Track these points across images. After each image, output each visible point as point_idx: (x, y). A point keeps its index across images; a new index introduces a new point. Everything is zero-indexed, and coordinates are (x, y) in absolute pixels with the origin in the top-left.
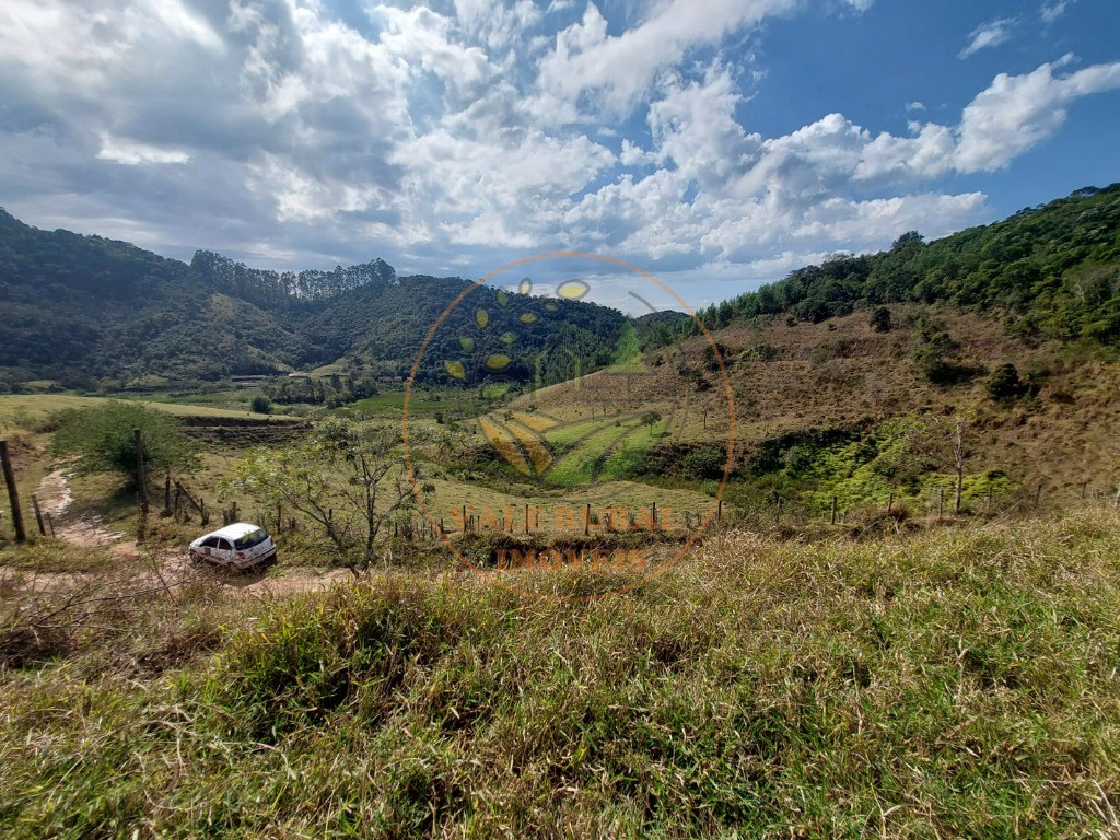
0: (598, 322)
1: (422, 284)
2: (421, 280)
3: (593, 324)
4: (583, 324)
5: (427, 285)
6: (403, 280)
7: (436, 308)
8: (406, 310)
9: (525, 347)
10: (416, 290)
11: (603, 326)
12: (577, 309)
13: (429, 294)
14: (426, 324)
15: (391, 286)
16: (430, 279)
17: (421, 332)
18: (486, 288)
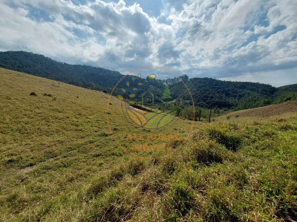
0: (260, 89)
1: (196, 80)
2: (196, 79)
3: (258, 90)
4: (253, 90)
5: (198, 80)
6: (191, 79)
7: (200, 86)
8: (192, 87)
9: (229, 97)
10: (195, 82)
11: (262, 91)
12: (251, 85)
13: (199, 83)
14: (197, 91)
15: (188, 81)
16: (199, 79)
17: (196, 93)
18: (216, 80)
